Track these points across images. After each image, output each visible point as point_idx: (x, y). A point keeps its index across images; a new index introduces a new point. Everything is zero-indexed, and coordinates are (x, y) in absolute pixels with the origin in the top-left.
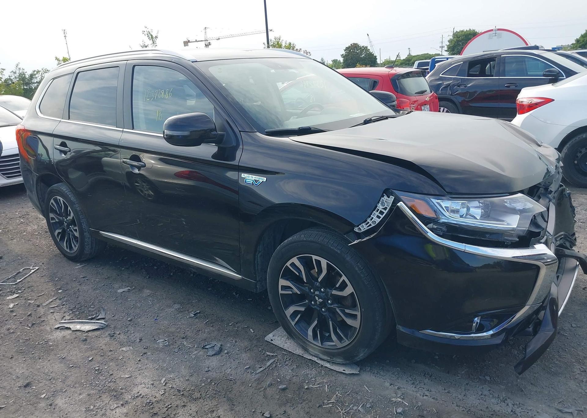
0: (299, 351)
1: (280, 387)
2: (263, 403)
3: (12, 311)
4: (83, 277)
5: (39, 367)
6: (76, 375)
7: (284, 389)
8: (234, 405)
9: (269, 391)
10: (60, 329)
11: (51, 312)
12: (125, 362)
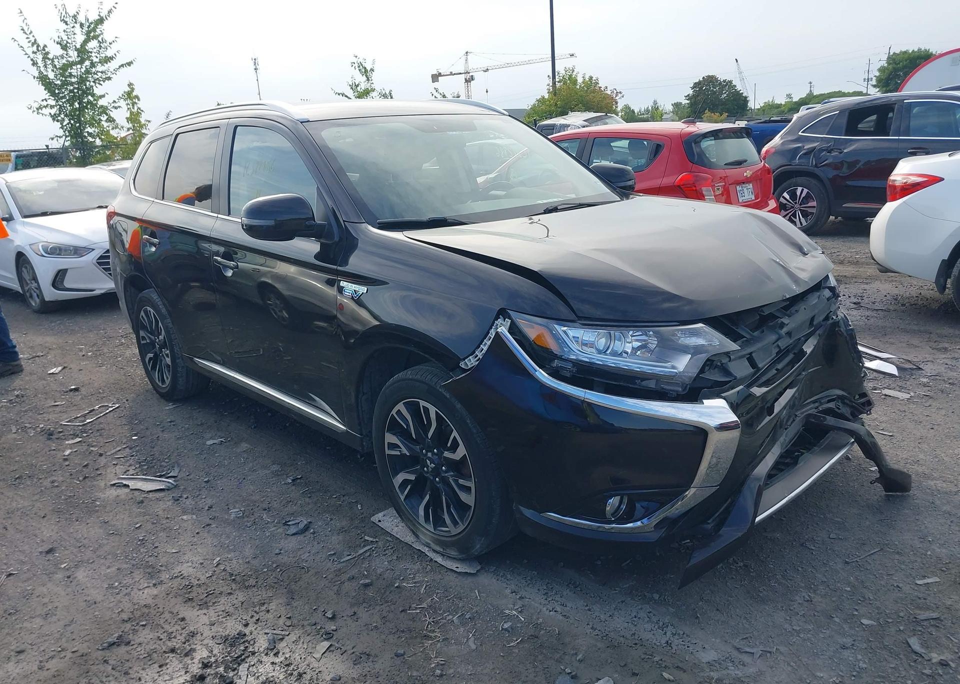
0: (409, 538)
1: (361, 582)
2: (332, 600)
3: (66, 460)
4: (171, 422)
5: (72, 531)
6: (114, 544)
7: (366, 586)
8: (293, 599)
9: (347, 586)
10: (117, 486)
11: (114, 464)
12: (179, 533)
